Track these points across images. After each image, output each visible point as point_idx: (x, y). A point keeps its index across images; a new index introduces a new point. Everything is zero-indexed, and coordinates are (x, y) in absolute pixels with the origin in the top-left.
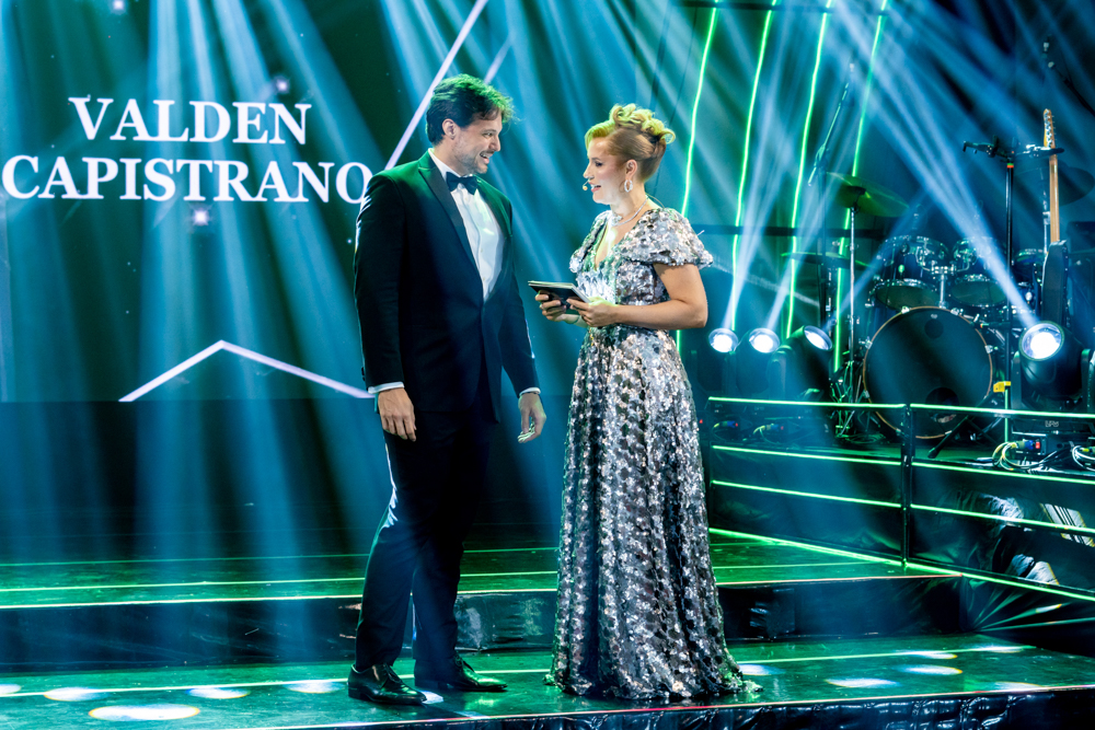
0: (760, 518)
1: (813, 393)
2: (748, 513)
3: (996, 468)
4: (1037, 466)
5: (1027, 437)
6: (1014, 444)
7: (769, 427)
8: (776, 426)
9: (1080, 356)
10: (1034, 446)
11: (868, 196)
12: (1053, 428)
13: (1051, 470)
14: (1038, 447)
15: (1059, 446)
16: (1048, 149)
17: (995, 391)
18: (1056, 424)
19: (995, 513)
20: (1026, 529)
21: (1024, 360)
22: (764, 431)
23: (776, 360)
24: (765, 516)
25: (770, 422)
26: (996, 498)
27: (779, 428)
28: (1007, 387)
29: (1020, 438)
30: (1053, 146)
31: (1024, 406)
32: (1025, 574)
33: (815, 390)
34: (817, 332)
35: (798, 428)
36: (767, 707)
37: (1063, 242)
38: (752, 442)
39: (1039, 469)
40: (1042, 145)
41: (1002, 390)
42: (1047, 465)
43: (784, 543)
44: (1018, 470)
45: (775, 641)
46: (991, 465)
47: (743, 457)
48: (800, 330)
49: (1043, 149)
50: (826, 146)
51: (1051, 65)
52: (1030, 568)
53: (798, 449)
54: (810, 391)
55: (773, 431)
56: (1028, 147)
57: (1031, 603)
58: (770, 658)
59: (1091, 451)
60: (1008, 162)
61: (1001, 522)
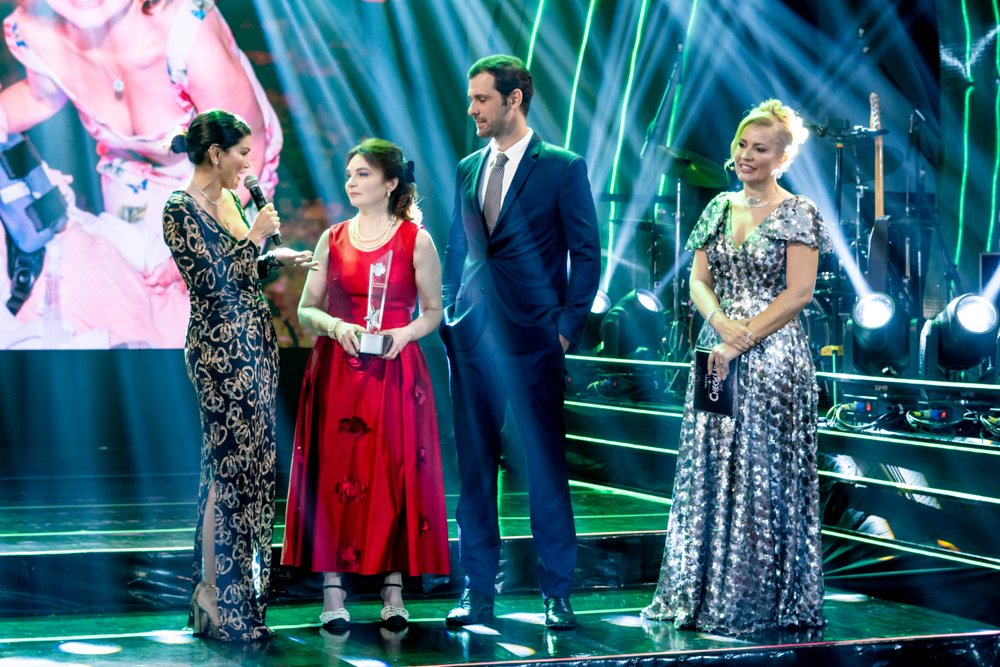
0: (593, 467)
1: (642, 352)
2: (581, 462)
3: (828, 428)
4: (869, 427)
5: (857, 400)
6: (846, 406)
7: (602, 383)
8: (609, 382)
9: (908, 325)
10: (865, 408)
11: (693, 167)
12: (883, 392)
13: (883, 431)
14: (869, 409)
15: (889, 409)
16: (875, 130)
17: (823, 354)
18: (885, 388)
19: (826, 469)
20: (857, 486)
21: (857, 328)
22: (598, 386)
23: (610, 321)
24: (598, 466)
25: (602, 379)
26: (827, 455)
27: (612, 384)
28: (834, 352)
29: (851, 400)
30: (879, 128)
31: (855, 370)
32: (856, 527)
33: (645, 349)
34: (647, 294)
35: (630, 384)
36: (635, 657)
37: (888, 217)
38: (585, 397)
39: (871, 430)
40: (869, 126)
41: (830, 354)
42: (877, 427)
43: (617, 491)
44: (852, 430)
45: (624, 589)
46: (824, 425)
47: (576, 410)
48: (632, 293)
49: (870, 130)
50: (657, 121)
51: (866, 49)
52: (861, 521)
53: (631, 404)
54: (640, 349)
55: (606, 386)
56: (856, 128)
57: (861, 554)
58: (624, 607)
59: (922, 414)
60: (838, 141)
61: (832, 478)
